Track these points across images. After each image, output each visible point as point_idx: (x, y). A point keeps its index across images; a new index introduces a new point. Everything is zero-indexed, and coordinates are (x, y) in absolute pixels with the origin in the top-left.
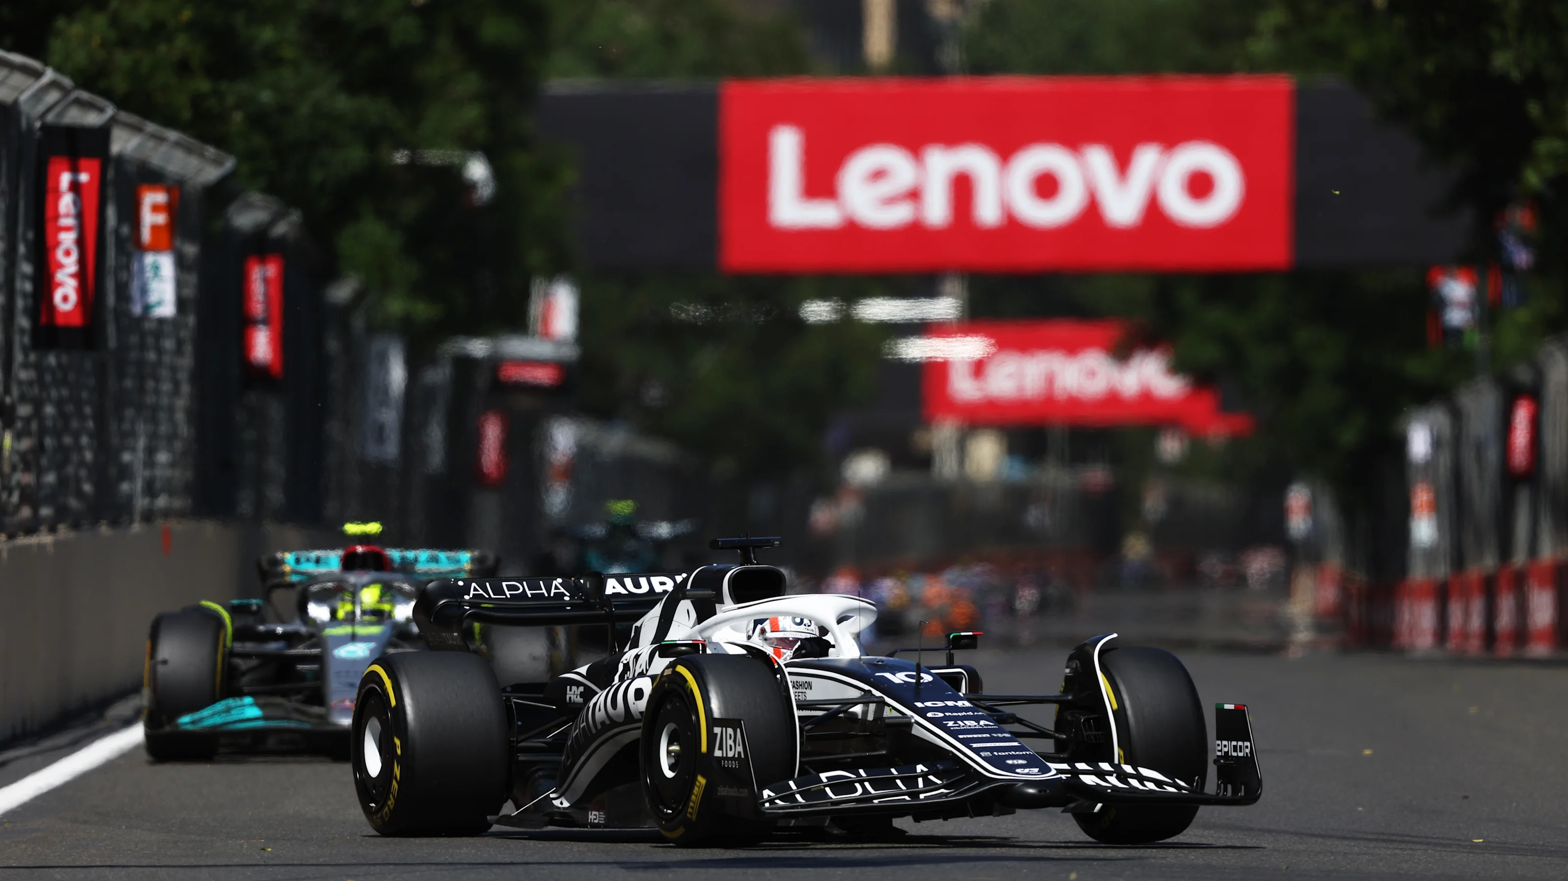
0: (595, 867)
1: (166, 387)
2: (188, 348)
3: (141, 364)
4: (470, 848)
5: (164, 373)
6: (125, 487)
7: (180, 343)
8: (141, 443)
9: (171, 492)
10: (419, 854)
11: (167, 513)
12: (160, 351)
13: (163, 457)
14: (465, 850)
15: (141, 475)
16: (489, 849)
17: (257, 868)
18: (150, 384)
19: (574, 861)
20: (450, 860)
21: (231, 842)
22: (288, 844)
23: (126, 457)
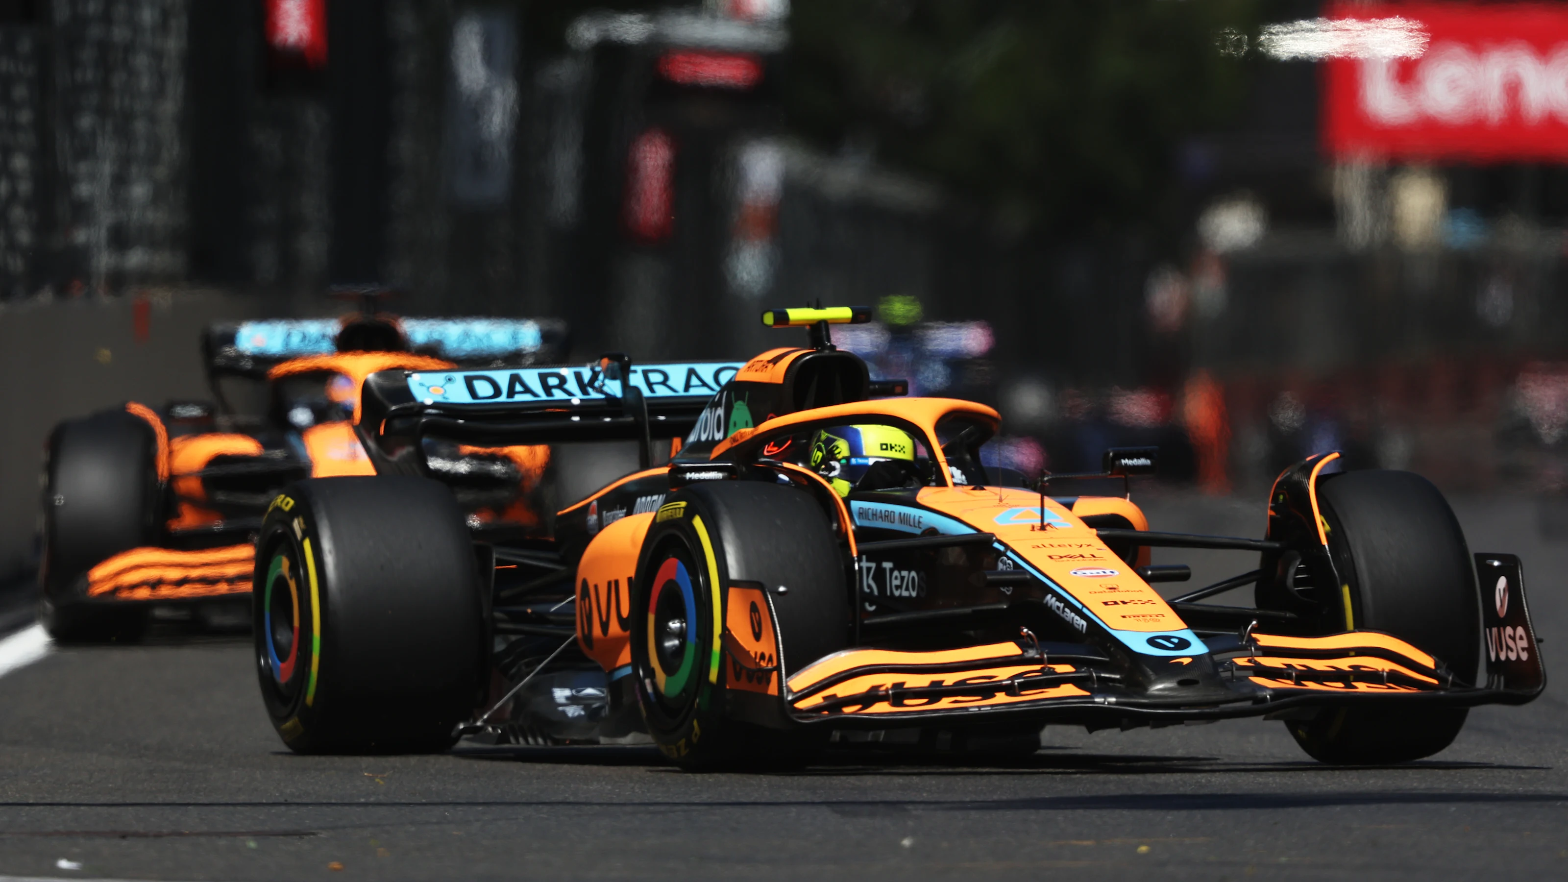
0: (794, 810)
1: (145, 83)
2: (179, 23)
3: (104, 47)
4: (604, 783)
5: (141, 61)
6: (81, 236)
7: (165, 15)
8: (107, 169)
9: (151, 243)
10: (523, 792)
11: (145, 278)
12: (135, 27)
13: (139, 191)
14: (594, 786)
15: (106, 218)
16: (632, 785)
17: (274, 810)
18: (118, 79)
19: (763, 800)
20: (572, 799)
21: (234, 772)
22: (323, 776)
23: (84, 190)
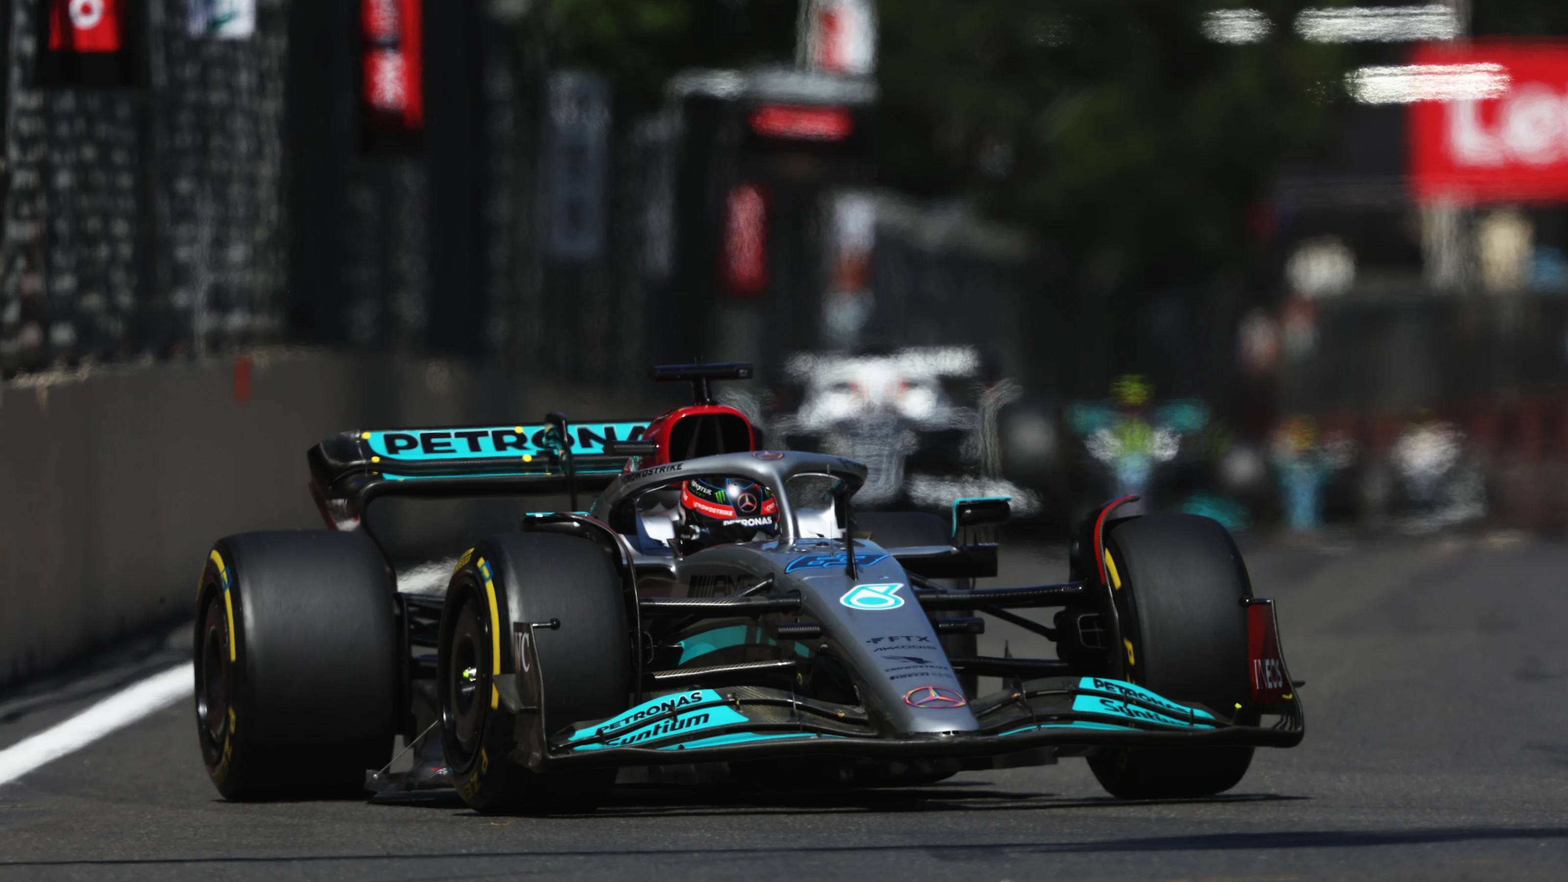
0: (892, 855)
1: (243, 146)
2: (277, 85)
3: (202, 110)
4: (703, 830)
5: (239, 123)
6: (181, 299)
7: (263, 77)
8: (206, 233)
9: (253, 307)
10: (624, 841)
11: (246, 338)
12: (231, 88)
13: (237, 253)
14: (694, 834)
15: (206, 279)
16: (731, 832)
17: (376, 863)
18: (216, 141)
19: (862, 845)
20: (671, 848)
21: (338, 826)
22: (425, 828)
23: (183, 254)
